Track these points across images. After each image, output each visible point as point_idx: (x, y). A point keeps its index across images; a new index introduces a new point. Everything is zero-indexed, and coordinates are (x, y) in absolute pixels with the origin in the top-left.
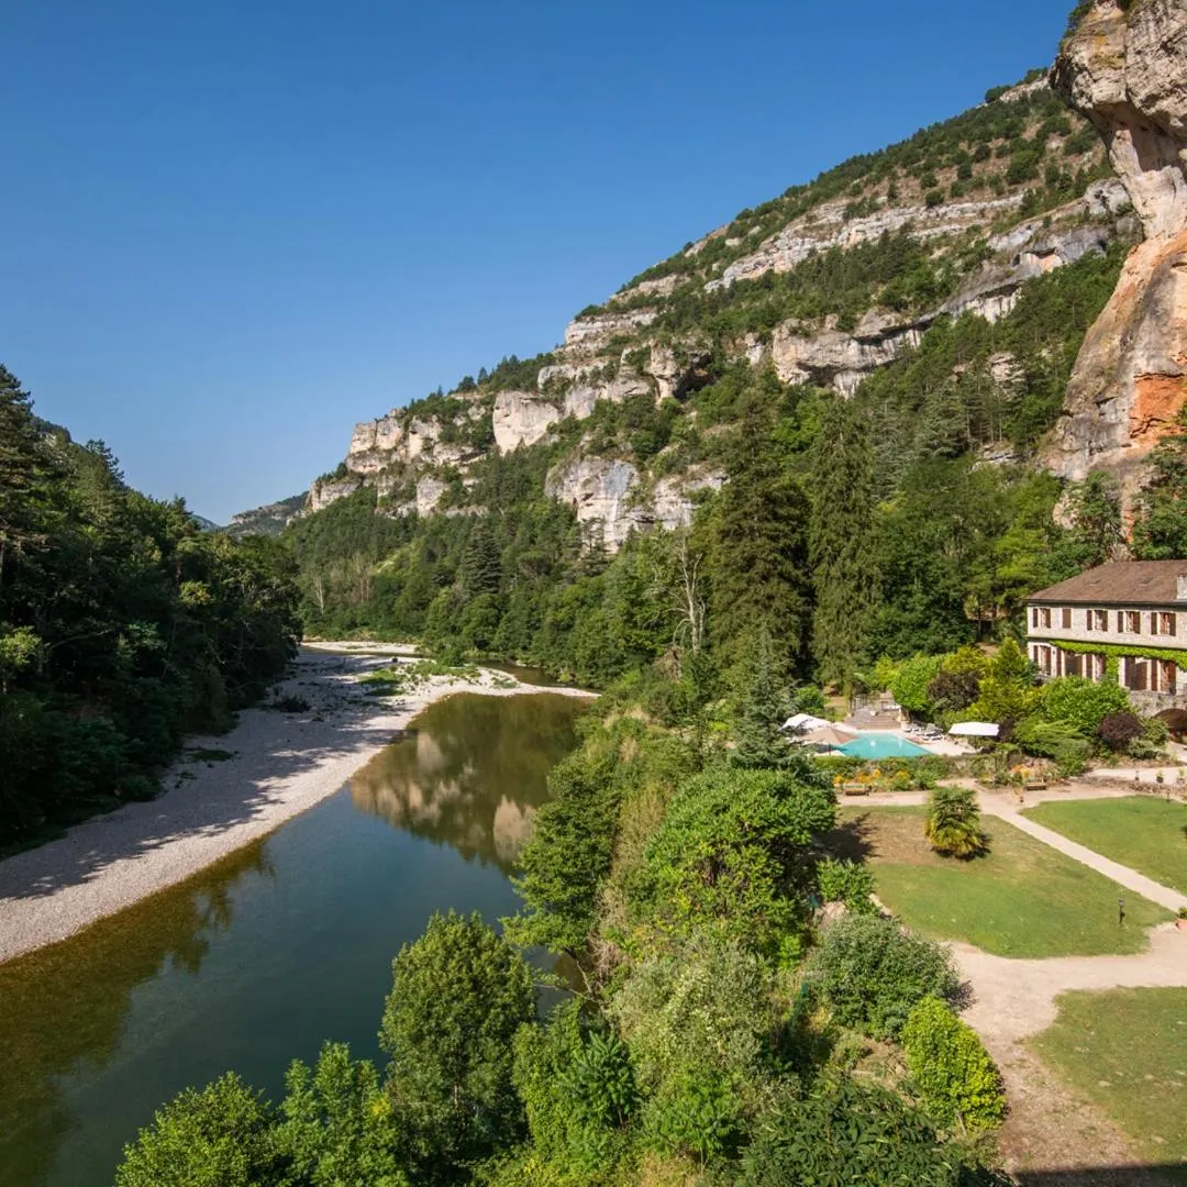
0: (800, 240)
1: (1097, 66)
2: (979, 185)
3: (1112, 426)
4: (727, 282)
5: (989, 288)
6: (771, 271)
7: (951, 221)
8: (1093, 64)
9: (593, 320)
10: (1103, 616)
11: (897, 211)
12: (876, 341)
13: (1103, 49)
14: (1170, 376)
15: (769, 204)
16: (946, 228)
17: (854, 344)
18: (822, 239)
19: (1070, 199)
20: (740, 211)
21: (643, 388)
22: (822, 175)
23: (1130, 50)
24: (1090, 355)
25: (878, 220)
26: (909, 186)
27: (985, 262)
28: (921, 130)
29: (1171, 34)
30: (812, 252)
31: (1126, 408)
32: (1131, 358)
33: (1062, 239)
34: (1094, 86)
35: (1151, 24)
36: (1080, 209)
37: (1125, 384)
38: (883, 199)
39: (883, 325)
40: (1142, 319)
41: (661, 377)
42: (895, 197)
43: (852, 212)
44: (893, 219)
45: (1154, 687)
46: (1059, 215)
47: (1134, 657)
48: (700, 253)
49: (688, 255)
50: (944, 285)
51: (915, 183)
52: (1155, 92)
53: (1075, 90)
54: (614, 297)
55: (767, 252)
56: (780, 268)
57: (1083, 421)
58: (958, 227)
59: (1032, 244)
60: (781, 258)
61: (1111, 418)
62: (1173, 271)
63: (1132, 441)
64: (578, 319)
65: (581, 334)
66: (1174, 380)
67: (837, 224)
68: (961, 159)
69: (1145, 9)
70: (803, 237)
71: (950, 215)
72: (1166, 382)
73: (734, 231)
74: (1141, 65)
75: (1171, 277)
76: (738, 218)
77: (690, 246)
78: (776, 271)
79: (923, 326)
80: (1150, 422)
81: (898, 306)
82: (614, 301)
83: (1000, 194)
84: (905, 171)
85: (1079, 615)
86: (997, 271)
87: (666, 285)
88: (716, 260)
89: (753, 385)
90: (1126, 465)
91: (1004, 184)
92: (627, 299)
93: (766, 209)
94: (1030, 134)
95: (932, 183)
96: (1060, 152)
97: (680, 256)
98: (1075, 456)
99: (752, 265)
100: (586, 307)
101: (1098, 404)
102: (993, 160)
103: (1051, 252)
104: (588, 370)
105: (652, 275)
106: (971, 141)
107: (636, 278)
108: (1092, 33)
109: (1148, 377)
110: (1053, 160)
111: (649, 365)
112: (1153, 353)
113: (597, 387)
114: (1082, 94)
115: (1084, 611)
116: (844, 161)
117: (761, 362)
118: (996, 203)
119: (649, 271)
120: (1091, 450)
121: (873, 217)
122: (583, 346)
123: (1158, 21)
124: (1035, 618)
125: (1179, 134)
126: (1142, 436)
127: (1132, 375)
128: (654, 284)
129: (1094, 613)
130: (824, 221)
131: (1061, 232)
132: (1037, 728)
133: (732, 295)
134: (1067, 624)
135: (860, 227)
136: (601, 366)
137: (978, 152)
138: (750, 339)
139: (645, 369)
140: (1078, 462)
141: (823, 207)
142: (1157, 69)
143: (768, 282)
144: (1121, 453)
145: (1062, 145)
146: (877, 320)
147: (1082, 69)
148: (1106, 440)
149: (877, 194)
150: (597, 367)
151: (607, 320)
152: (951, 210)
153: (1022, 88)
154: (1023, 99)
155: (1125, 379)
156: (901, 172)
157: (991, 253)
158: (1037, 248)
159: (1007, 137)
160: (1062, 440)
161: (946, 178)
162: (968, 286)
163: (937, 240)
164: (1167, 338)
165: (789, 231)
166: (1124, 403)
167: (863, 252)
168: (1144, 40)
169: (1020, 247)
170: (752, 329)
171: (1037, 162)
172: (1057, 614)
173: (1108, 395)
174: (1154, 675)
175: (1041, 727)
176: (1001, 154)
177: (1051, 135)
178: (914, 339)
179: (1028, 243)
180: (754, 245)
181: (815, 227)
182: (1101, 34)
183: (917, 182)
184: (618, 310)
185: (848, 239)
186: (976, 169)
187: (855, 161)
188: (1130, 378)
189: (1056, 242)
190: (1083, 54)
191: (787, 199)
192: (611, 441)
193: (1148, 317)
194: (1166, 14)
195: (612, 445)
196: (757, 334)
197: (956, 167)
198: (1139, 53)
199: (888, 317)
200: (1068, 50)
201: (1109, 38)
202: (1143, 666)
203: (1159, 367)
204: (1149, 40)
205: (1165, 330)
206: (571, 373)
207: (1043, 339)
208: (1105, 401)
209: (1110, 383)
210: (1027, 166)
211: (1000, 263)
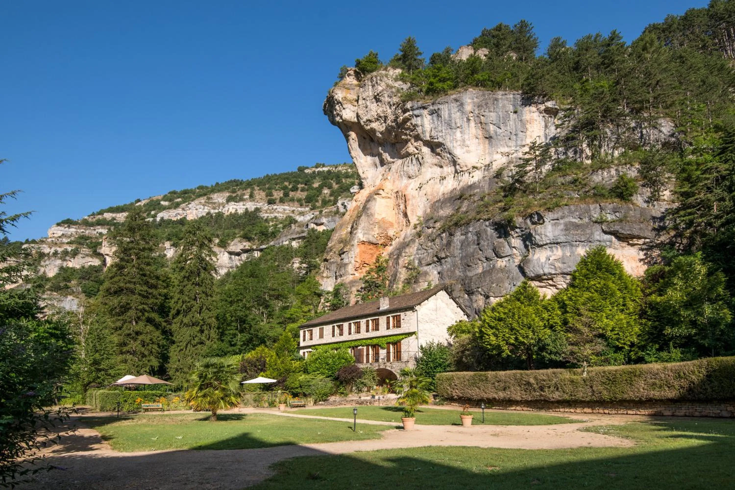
0: (202, 207)
1: (345, 102)
2: (292, 200)
3: (346, 264)
4: (158, 219)
5: (294, 236)
6: (185, 218)
7: (279, 212)
8: (343, 100)
9: (69, 227)
10: (341, 328)
11: (253, 203)
12: (238, 254)
13: (348, 95)
14: (373, 244)
15: (188, 190)
16: (276, 215)
17: (226, 254)
18: (214, 208)
19: (331, 206)
20: (172, 190)
21: (96, 262)
22: (217, 184)
23: (360, 97)
24: (337, 235)
25: (244, 205)
26: (260, 194)
27: (293, 225)
28: (267, 175)
29: (378, 92)
30: (208, 213)
31: (353, 256)
32: (356, 233)
33: (327, 219)
34: (343, 111)
35: (370, 87)
36: (334, 209)
37: (353, 245)
38: (246, 197)
39: (242, 247)
40: (361, 216)
41: (107, 255)
42: (253, 197)
43: (229, 200)
44: (251, 206)
45: (368, 361)
46: (326, 210)
47: (357, 347)
48: (145, 205)
49: (137, 204)
50: (273, 233)
51: (263, 194)
52: (370, 119)
53: (335, 113)
54: (86, 217)
55: (183, 209)
56: (190, 218)
57: (333, 263)
58: (282, 215)
59: (314, 219)
60: (191, 213)
61: (346, 261)
62: (375, 197)
63: (355, 273)
64: (58, 225)
65: (60, 233)
66: (375, 246)
67: (223, 203)
68: (285, 188)
69: (368, 80)
70: (204, 205)
71: (280, 210)
72: (371, 247)
73: (165, 198)
74: (365, 105)
75: (374, 199)
76: (169, 193)
77: (139, 201)
78: (188, 219)
79: (261, 250)
80: (364, 264)
81: (249, 239)
82: (86, 219)
83: (301, 205)
84: (258, 188)
85: (328, 329)
86: (298, 229)
87: (121, 217)
88: (154, 209)
89: (167, 266)
90: (353, 283)
91: (304, 202)
92: (94, 220)
93: (185, 192)
94: (316, 185)
95: (270, 194)
96: (328, 195)
97: (132, 204)
98: (329, 280)
99: (174, 214)
100: (66, 219)
101: (340, 255)
102: (299, 192)
103: (322, 224)
104: (60, 250)
105: (111, 210)
106: (290, 183)
107: (102, 210)
108: (344, 87)
109: (363, 243)
110: (325, 196)
111: (100, 248)
112: (366, 232)
113: (65, 260)
114: (338, 115)
115: (330, 327)
116: (230, 180)
117: (173, 257)
118: (300, 209)
119: (111, 208)
120: (336, 277)
121: (241, 203)
122: (60, 239)
123: (373, 86)
124: (304, 336)
125: (380, 141)
126: (360, 271)
127: (356, 241)
128: (114, 215)
129: (336, 327)
130: (216, 201)
131: (327, 216)
132: (300, 378)
133: (160, 225)
134: (321, 336)
135: (235, 207)
136: (69, 249)
137: (293, 187)
138: (167, 244)
139: (98, 251)
140: (330, 283)
141: (216, 194)
142: (372, 108)
143: (182, 222)
144: (351, 278)
145: (329, 192)
146: (239, 244)
147: (339, 102)
148: (343, 271)
149: (244, 194)
150: (66, 249)
151: (79, 228)
152: (279, 208)
153: (314, 169)
154: (314, 172)
155: (352, 243)
156: (256, 188)
157: (296, 222)
158: (316, 221)
159: (306, 185)
160: (323, 273)
161: (278, 194)
162: (284, 235)
163: (272, 219)
164: (372, 226)
165: (197, 202)
166: (352, 254)
167: (234, 216)
168: (367, 94)
169: (309, 221)
170: (169, 239)
171: (318, 196)
172: (316, 331)
173: (345, 250)
174: (368, 355)
175: (302, 377)
176: (303, 190)
177: (324, 188)
178: (257, 254)
179: (312, 219)
180: (177, 206)
181: (211, 203)
182: (348, 89)
183: (264, 193)
184: (86, 224)
185: (228, 211)
186: (291, 194)
187: (235, 181)
188: (355, 242)
189: (324, 220)
190: (339, 95)
191: (198, 190)
192: (66, 285)
193: (364, 214)
194: (377, 83)
195: (67, 287)
196: (172, 242)
197: (282, 191)
198: (364, 99)
199: (245, 244)
200: (333, 92)
201: (352, 91)
202: (362, 350)
203: (368, 239)
204: (369, 94)
205: (371, 222)
206: (46, 250)
207: (317, 254)
208: (343, 253)
209: (345, 246)
210: (314, 196)
211: (299, 226)
